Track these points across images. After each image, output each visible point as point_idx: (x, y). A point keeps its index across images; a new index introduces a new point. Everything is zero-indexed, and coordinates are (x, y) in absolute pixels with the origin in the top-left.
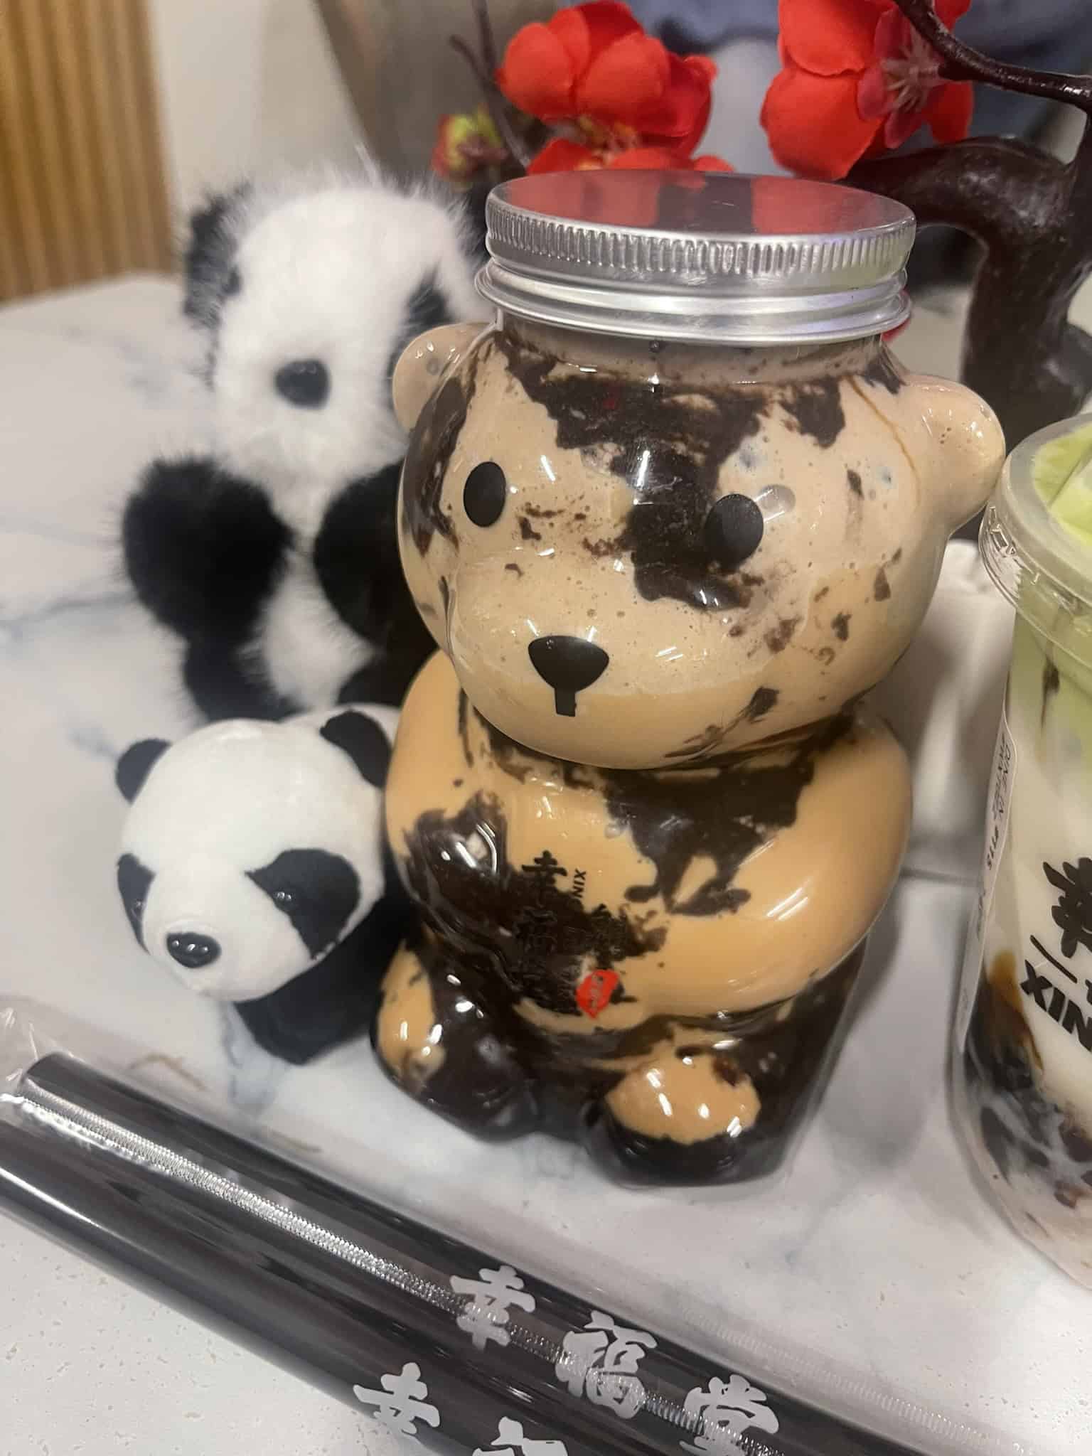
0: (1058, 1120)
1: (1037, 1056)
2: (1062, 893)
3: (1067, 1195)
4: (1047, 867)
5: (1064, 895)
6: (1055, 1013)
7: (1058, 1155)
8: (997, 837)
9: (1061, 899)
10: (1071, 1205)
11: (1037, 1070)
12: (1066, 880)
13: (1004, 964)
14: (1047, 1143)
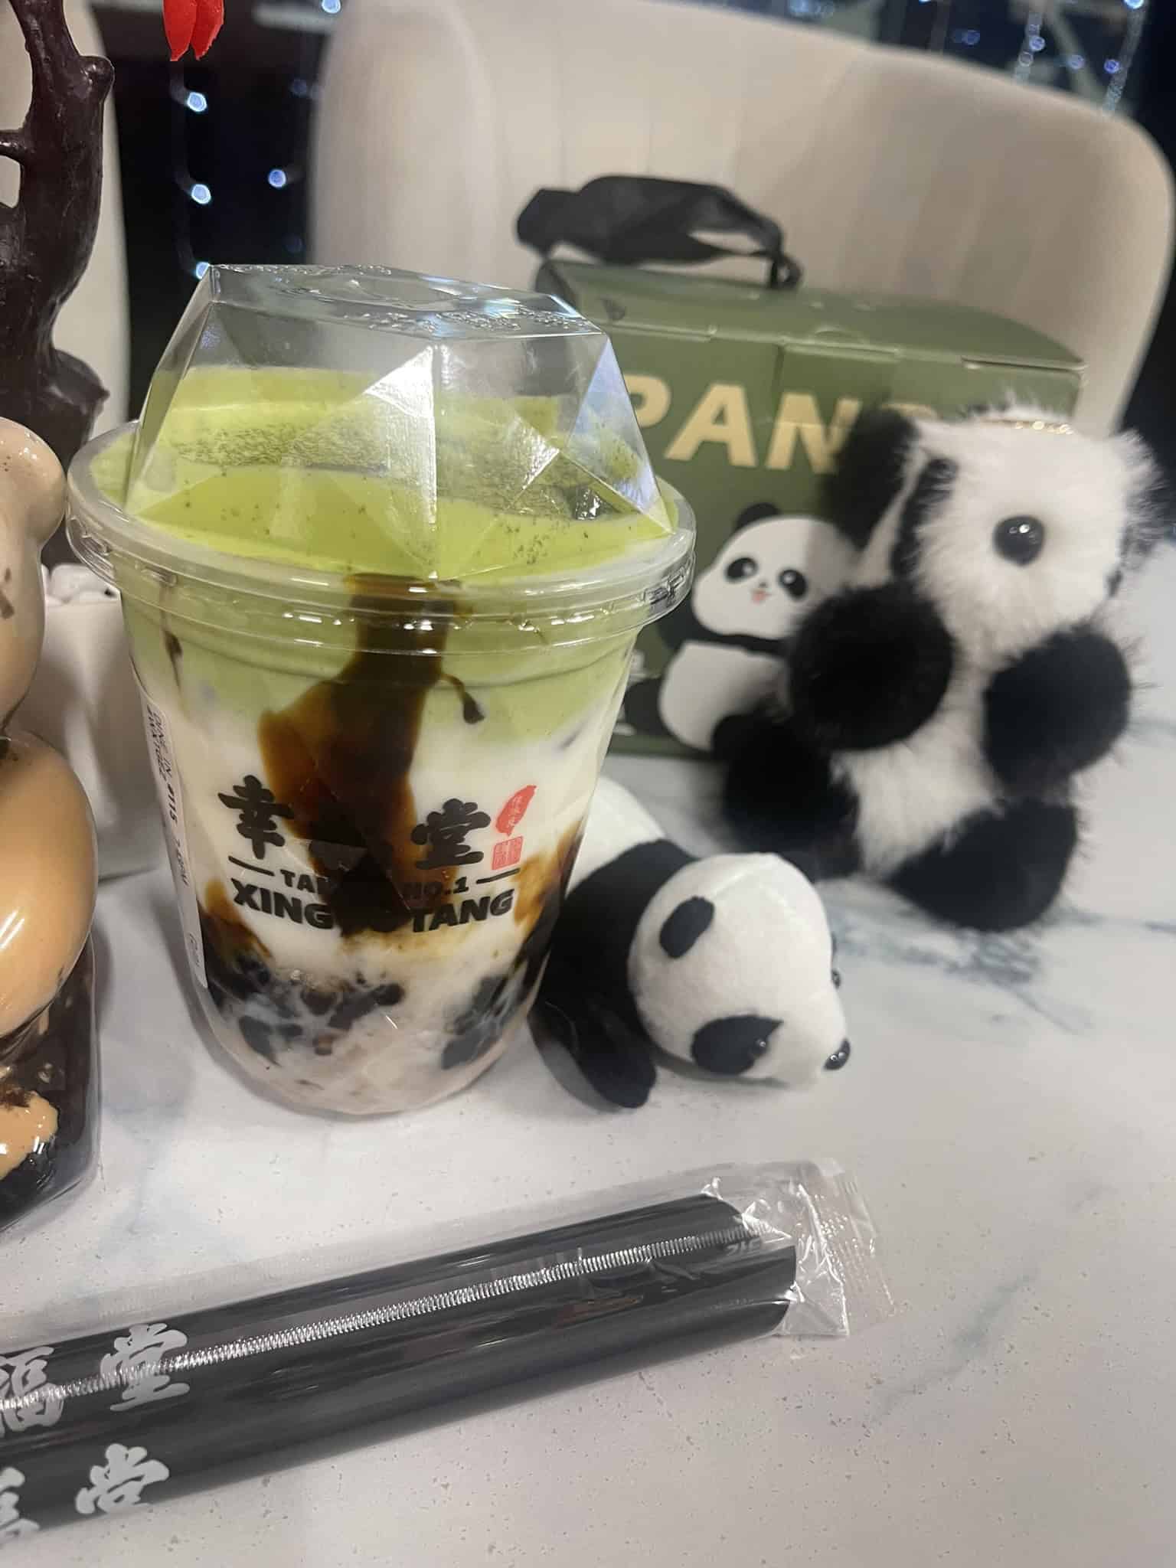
0: (296, 991)
1: (265, 950)
2: (240, 811)
3: (323, 1046)
4: (222, 797)
5: (242, 813)
6: (266, 909)
7: (308, 1020)
8: (172, 792)
9: (241, 817)
10: (328, 1052)
11: (269, 963)
12: (240, 800)
13: (215, 891)
14: (297, 1015)
